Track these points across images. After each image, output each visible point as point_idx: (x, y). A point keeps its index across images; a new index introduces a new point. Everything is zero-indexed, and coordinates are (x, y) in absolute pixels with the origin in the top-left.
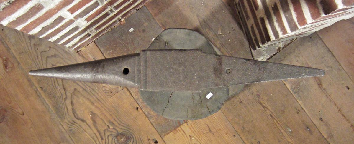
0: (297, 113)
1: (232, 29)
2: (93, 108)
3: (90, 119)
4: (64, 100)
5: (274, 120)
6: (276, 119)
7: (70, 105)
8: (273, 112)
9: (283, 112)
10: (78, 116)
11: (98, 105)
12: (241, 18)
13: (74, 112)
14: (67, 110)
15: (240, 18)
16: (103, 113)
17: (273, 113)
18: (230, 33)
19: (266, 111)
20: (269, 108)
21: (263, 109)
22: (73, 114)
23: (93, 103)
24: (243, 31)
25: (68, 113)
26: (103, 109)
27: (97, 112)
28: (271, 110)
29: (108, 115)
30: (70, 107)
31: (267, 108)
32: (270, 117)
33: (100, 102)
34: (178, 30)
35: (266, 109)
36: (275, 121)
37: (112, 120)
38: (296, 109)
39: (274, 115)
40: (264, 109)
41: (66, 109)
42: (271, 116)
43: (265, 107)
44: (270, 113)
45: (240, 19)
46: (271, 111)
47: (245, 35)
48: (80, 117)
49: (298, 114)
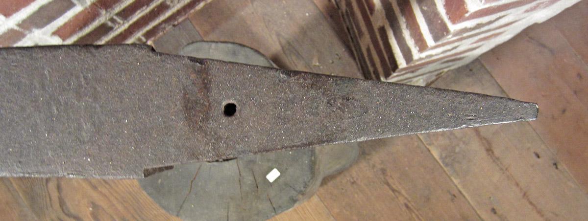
0: (452, 200)
1: (336, 56)
2: (95, 195)
3: (89, 216)
4: (44, 184)
6: (415, 211)
7: (56, 190)
8: (410, 199)
9: (428, 199)
10: (68, 211)
11: (104, 191)
12: (351, 38)
13: (62, 203)
14: (51, 200)
15: (349, 37)
16: (114, 205)
17: (409, 201)
18: (333, 64)
19: (397, 198)
20: (403, 192)
21: (393, 194)
22: (61, 206)
23: (94, 187)
24: (354, 59)
25: (51, 206)
26: (112, 198)
27: (102, 203)
28: (406, 196)
29: (120, 207)
30: (55, 195)
31: (399, 193)
32: (404, 208)
33: (107, 186)
34: (213, 45)
35: (397, 194)
36: (413, 214)
38: (450, 193)
39: (412, 205)
40: (394, 194)
41: (48, 199)
42: (407, 206)
43: (396, 191)
44: (406, 201)
45: (350, 39)
46: (406, 198)
47: (359, 66)
48: (72, 211)
49: (453, 202)
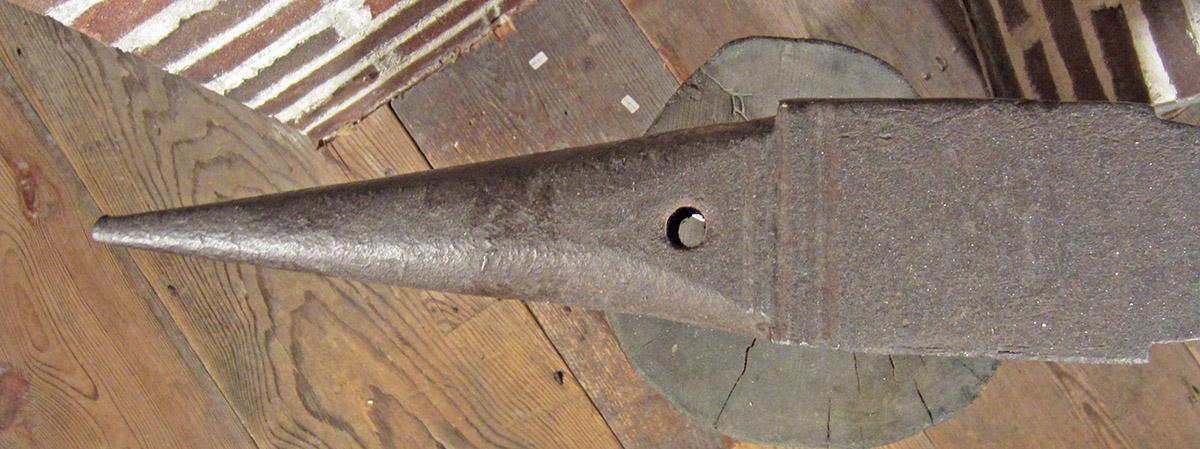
0: (1190, 399)
1: (936, 63)
2: (381, 373)
3: (367, 418)
4: (262, 341)
5: (1098, 429)
6: (1107, 421)
7: (289, 358)
8: (1095, 394)
9: (1137, 396)
10: (319, 406)
11: (400, 361)
12: (972, 21)
13: (303, 386)
14: (276, 378)
15: (967, 19)
16: (423, 394)
17: (1095, 400)
18: (930, 82)
19: (1068, 391)
20: (1080, 378)
21: (1057, 381)
22: (300, 395)
23: (379, 355)
24: (979, 71)
25: (278, 393)
26: (418, 379)
27: (398, 391)
28: (1087, 386)
29: (438, 401)
30: (286, 368)
31: (1073, 380)
32: (1082, 414)
33: (408, 351)
34: (789, 46)
35: (1067, 381)
36: (1103, 429)
37: (458, 423)
38: (1186, 384)
39: (1101, 408)
40: (1062, 381)
41: (270, 376)
42: (1088, 409)
43: (1065, 374)
44: (1087, 399)
45: (969, 24)
46: (1087, 392)
47: (990, 88)
48: (327, 406)
49: (1191, 402)
